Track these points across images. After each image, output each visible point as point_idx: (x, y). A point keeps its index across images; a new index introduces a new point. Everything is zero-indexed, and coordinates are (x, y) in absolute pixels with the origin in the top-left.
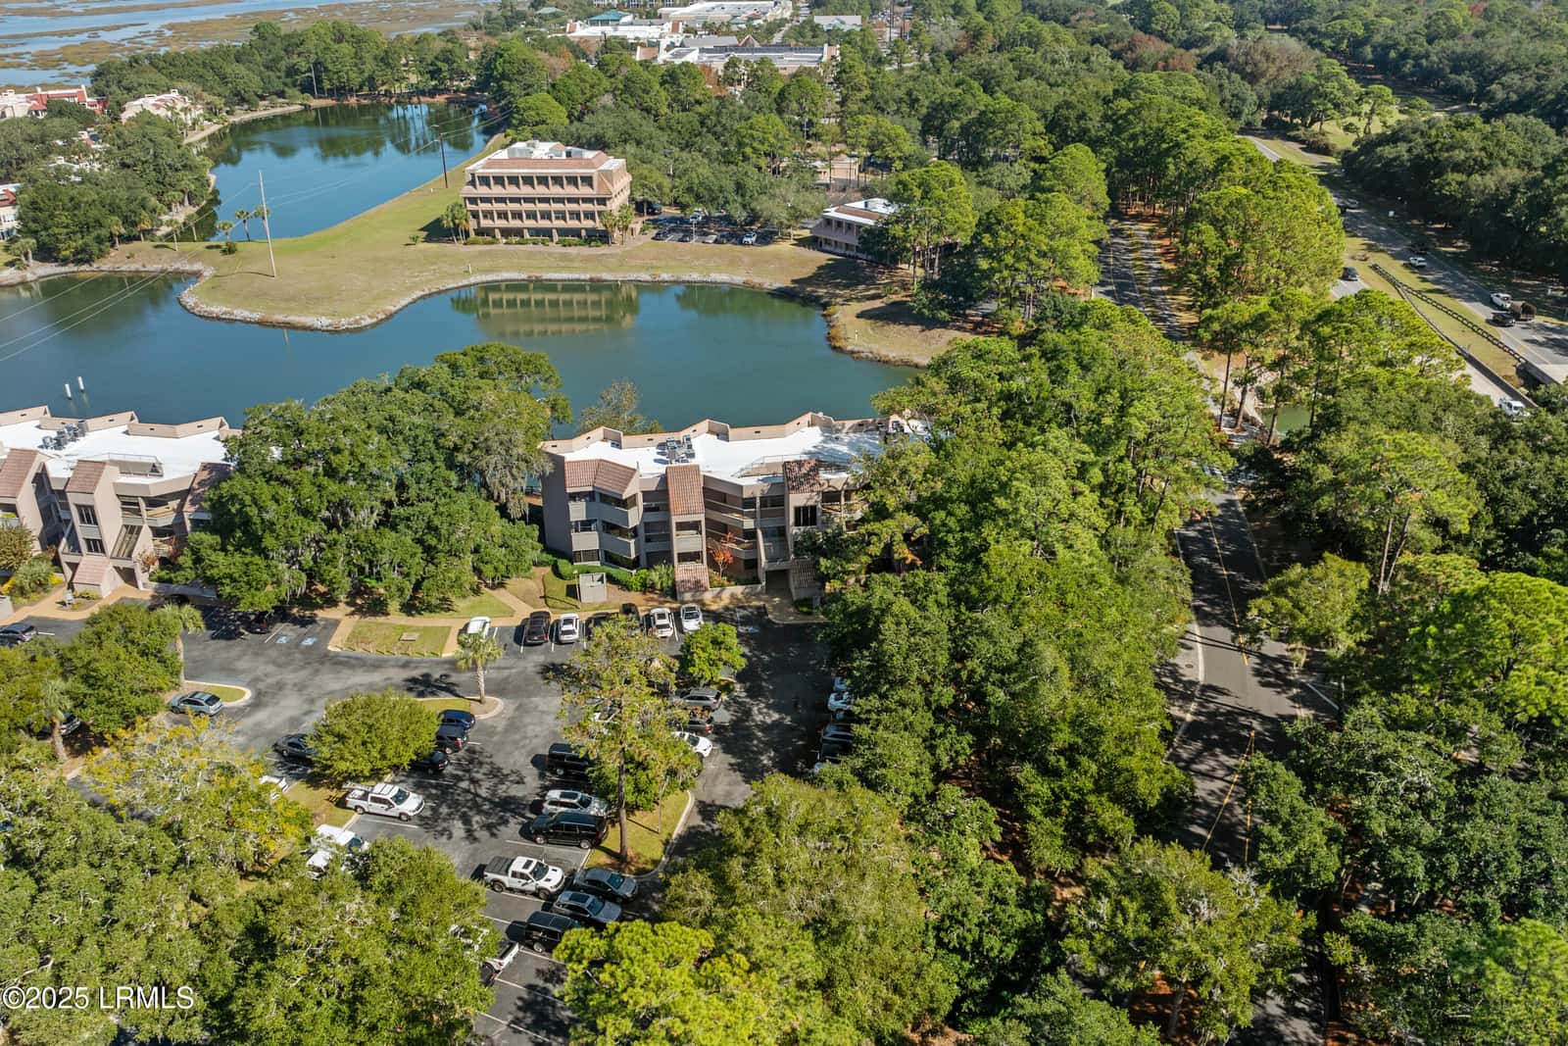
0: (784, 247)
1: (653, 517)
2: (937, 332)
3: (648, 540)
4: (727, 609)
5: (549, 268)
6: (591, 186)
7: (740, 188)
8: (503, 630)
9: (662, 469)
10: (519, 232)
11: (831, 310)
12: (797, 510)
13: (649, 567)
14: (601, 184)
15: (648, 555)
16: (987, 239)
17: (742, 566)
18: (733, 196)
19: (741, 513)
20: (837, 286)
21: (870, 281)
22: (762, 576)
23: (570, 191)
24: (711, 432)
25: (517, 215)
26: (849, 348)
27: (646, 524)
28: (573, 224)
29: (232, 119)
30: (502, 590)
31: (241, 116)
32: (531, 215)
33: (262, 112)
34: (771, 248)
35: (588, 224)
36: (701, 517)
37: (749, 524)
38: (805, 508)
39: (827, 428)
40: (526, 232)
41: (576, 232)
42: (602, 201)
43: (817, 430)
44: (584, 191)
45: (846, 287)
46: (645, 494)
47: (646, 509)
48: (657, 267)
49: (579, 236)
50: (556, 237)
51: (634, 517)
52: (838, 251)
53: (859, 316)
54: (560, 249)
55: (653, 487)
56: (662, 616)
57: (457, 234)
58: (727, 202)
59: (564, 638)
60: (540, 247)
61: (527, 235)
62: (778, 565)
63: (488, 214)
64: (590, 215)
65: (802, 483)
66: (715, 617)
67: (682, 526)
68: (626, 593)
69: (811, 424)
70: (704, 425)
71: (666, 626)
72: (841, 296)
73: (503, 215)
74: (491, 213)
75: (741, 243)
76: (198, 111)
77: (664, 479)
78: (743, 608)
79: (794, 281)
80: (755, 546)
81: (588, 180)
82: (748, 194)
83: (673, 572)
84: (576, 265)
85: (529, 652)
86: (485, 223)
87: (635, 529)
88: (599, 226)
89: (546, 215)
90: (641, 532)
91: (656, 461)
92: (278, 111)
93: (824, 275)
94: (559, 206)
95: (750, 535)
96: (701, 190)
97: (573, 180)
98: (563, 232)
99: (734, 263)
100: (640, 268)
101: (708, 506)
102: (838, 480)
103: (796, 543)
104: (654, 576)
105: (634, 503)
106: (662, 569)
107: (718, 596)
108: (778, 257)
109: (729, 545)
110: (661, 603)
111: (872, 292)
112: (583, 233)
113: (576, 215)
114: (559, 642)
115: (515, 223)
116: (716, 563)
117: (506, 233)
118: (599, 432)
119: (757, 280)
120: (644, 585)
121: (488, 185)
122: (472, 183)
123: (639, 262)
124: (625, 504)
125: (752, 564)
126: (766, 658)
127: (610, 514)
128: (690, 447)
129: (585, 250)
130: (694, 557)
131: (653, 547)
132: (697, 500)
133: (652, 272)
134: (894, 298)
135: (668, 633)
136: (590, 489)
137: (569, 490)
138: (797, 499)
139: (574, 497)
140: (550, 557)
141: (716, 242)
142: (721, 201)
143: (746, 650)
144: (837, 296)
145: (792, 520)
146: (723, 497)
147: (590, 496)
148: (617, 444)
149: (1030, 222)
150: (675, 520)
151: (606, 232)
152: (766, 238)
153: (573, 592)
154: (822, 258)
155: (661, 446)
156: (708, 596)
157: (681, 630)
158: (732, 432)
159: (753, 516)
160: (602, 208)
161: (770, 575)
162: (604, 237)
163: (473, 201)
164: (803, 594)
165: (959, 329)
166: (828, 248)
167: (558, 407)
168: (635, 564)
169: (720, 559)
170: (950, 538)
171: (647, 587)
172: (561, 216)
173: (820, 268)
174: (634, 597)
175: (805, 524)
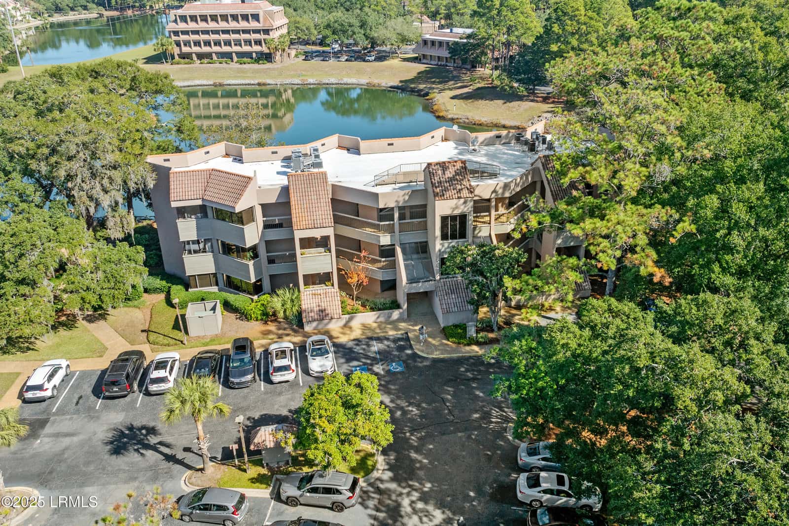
0: (394, 62)
1: (274, 235)
2: (515, 104)
3: (271, 261)
4: (358, 341)
5: (229, 77)
6: (258, 21)
7: (363, 25)
8: (84, 375)
9: (284, 181)
10: (208, 56)
11: (431, 96)
12: (444, 219)
13: (273, 292)
14: (265, 19)
15: (272, 277)
16: (556, 28)
17: (378, 288)
18: (357, 30)
19: (377, 227)
20: (434, 83)
21: (456, 79)
22: (402, 299)
23: (243, 25)
24: (340, 147)
25: (207, 43)
26: (450, 116)
27: (268, 243)
28: (246, 49)
29: (51, 19)
30: (102, 323)
31: (58, 18)
32: (218, 43)
33: (72, 17)
34: (386, 63)
35: (257, 48)
36: (330, 232)
37: (385, 240)
38: (453, 218)
39: (462, 141)
40: (214, 55)
41: (248, 55)
42: (267, 32)
43: (451, 144)
44: (254, 25)
45: (440, 83)
46: (264, 206)
47: (267, 226)
48: (305, 75)
49: (252, 58)
50: (235, 58)
51: (252, 234)
52: (433, 62)
53: (453, 98)
54: (238, 66)
55: (272, 199)
56: (282, 354)
57: (166, 59)
58: (354, 33)
59: (154, 388)
60: (224, 65)
61: (214, 57)
62: (421, 287)
63: (187, 43)
64: (258, 42)
65: (446, 189)
66: (345, 353)
67: (307, 243)
68: (244, 323)
69: (445, 139)
70: (333, 140)
71: (286, 368)
72: (438, 88)
73: (197, 43)
74: (189, 42)
75: (364, 61)
76: (26, 11)
77: (285, 190)
78: (379, 339)
79: (401, 82)
80: (393, 265)
81: (256, 17)
82: (369, 28)
83: (298, 298)
84: (249, 75)
85: (105, 407)
86: (185, 49)
87: (254, 249)
88: (265, 49)
89: (228, 43)
90: (262, 251)
91: (278, 173)
92: (83, 16)
93: (421, 77)
94: (236, 36)
95: (388, 252)
96: (336, 25)
97: (245, 17)
98: (240, 55)
99: (359, 72)
100: (292, 77)
101: (337, 220)
102: (485, 188)
103: (443, 261)
104: (277, 303)
105: (252, 219)
106: (284, 294)
107: (346, 325)
108: (391, 68)
109: (363, 265)
110: (280, 337)
111: (459, 85)
112: (254, 55)
113: (248, 42)
114: (148, 394)
115: (206, 49)
116: (349, 285)
117: (201, 56)
118: (221, 147)
119: (376, 81)
120: (265, 314)
121: (186, 22)
122: (175, 21)
123: (292, 73)
124: (242, 218)
125: (391, 285)
126: (414, 410)
127: (224, 231)
128: (317, 157)
129: (256, 66)
130: (323, 279)
131: (278, 269)
132: (325, 213)
133: (303, 78)
134: (479, 85)
135: (289, 376)
136: (200, 202)
137: (174, 205)
138: (443, 207)
139: (182, 212)
140: (164, 283)
141: (347, 60)
142: (350, 33)
143: (387, 400)
144: (433, 88)
145: (438, 233)
146: (355, 209)
147: (202, 211)
148: (239, 159)
149: (590, 13)
150: (298, 235)
151: (270, 54)
152: (381, 58)
153: (180, 324)
154: (422, 67)
155: (287, 159)
156: (334, 327)
157: (306, 371)
158: (363, 145)
159: (390, 230)
160: (266, 37)
161: (411, 297)
162: (268, 57)
163: (176, 33)
164: (452, 320)
165: (532, 101)
166: (425, 61)
167: (184, 128)
168: (257, 289)
169: (353, 280)
170: (736, 239)
171: (268, 316)
172: (238, 43)
173: (419, 73)
174: (252, 330)
175: (453, 237)
